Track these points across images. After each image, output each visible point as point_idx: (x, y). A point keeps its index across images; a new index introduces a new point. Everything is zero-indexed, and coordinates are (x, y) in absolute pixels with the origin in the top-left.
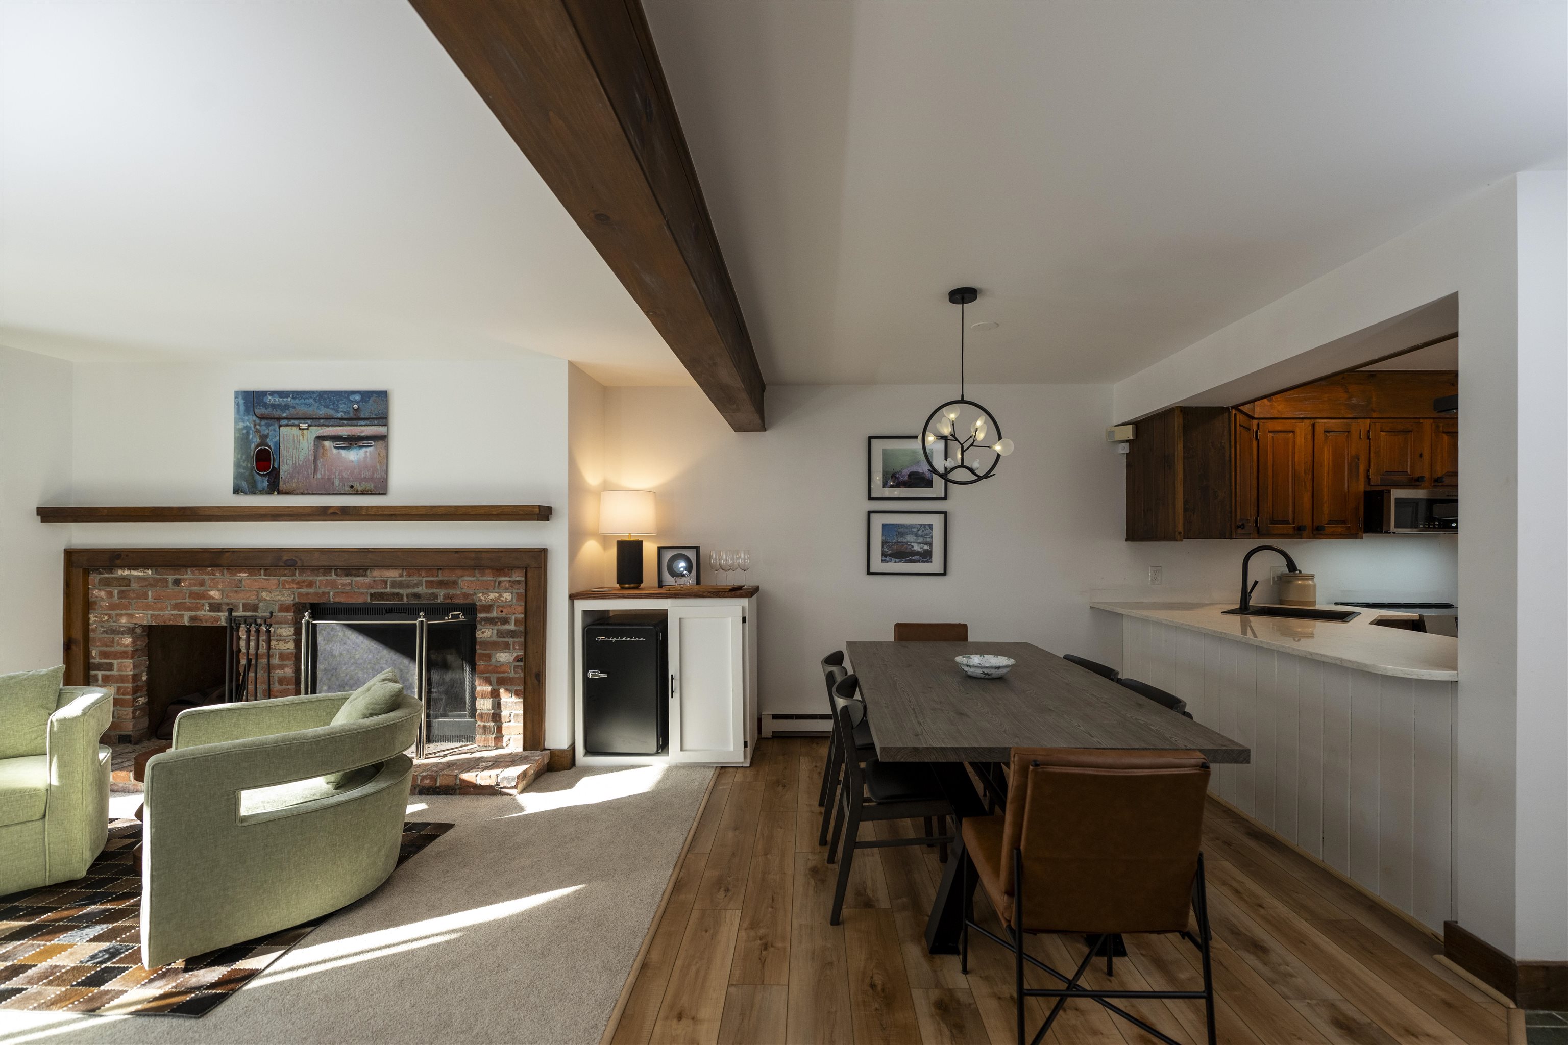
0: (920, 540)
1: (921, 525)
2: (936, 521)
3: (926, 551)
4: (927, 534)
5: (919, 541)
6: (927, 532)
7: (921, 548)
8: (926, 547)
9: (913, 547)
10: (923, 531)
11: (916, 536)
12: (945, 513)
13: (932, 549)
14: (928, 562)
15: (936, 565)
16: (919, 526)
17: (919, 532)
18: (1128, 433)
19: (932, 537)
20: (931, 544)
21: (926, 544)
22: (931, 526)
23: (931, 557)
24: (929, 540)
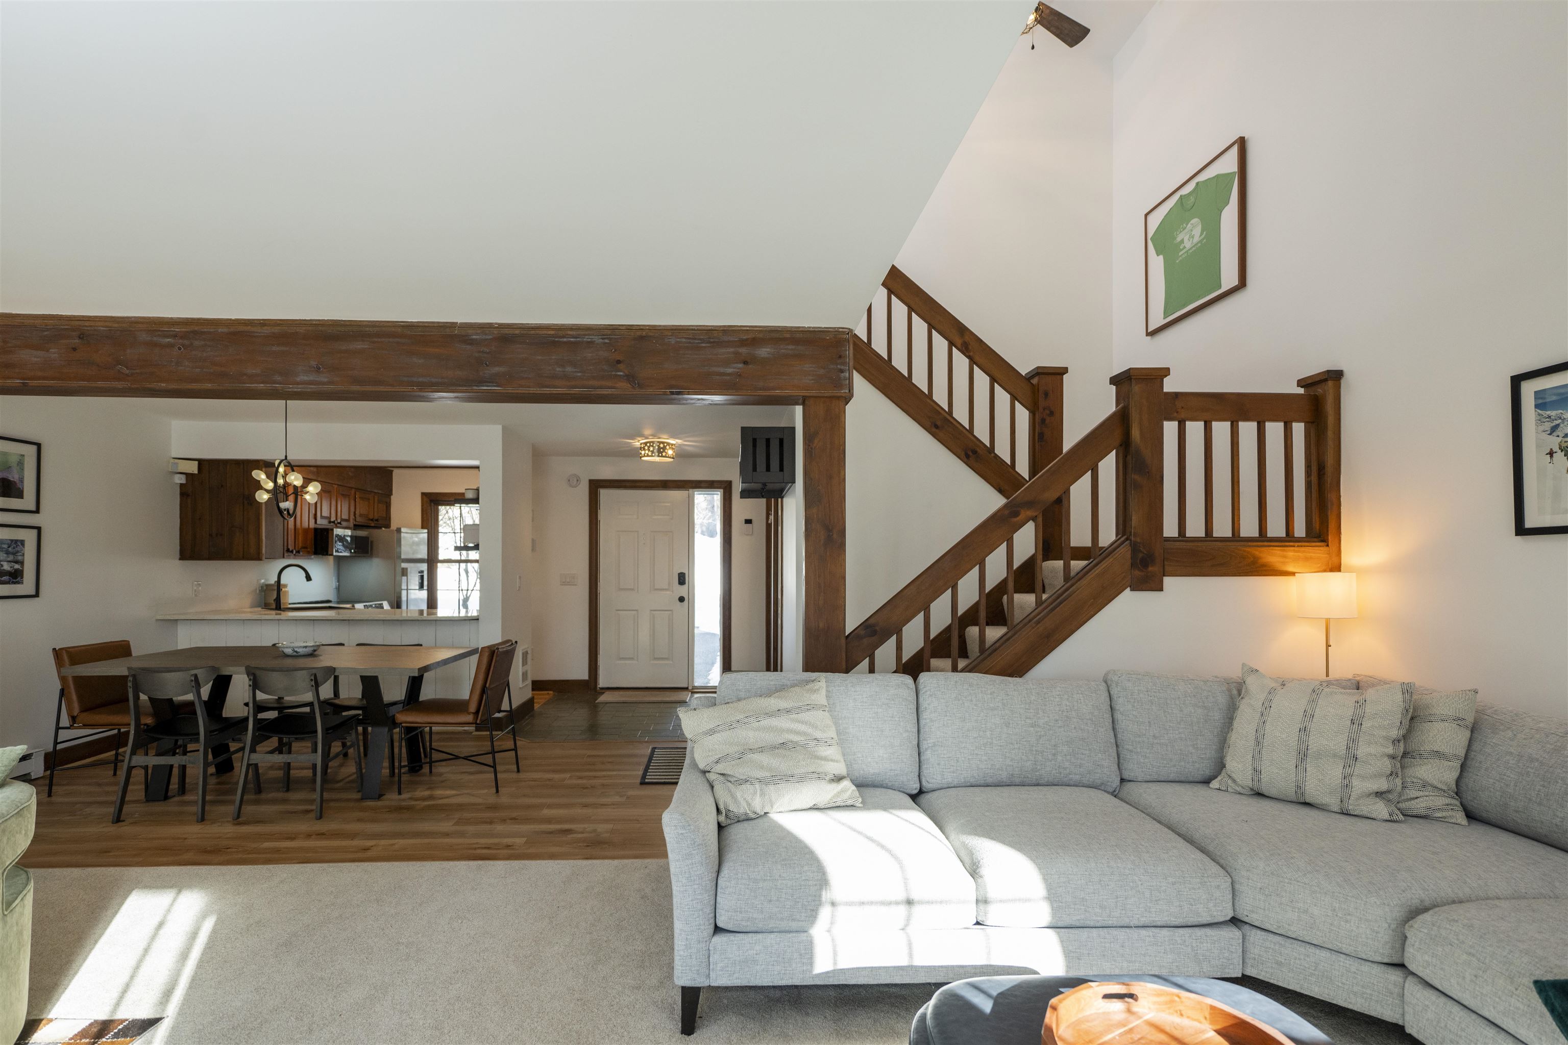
0: (11, 558)
1: (12, 541)
2: (29, 537)
3: (16, 571)
4: (18, 552)
5: (9, 559)
6: (18, 549)
7: (11, 567)
8: (17, 566)
9: (2, 566)
10: (14, 548)
11: (7, 554)
12: (39, 529)
13: (23, 568)
14: (18, 583)
15: (27, 586)
16: (10, 542)
17: (10, 549)
18: (193, 468)
19: (23, 555)
20: (22, 563)
21: (16, 562)
22: (22, 542)
23: (22, 577)
24: (20, 558)
